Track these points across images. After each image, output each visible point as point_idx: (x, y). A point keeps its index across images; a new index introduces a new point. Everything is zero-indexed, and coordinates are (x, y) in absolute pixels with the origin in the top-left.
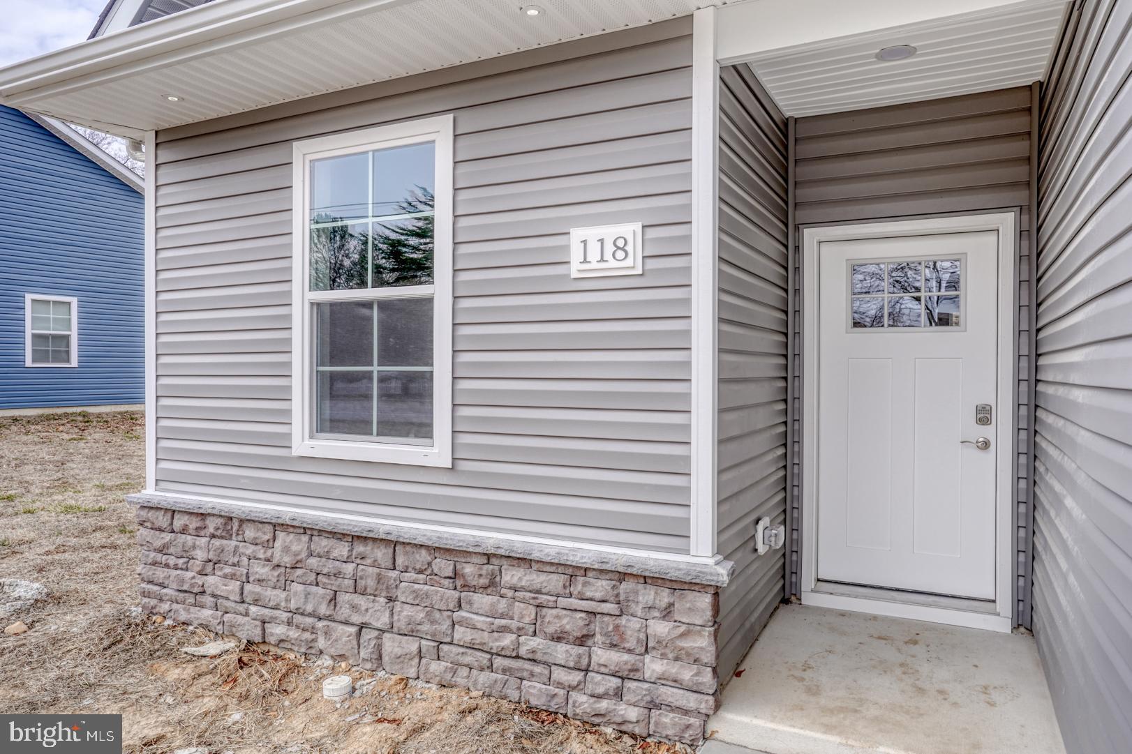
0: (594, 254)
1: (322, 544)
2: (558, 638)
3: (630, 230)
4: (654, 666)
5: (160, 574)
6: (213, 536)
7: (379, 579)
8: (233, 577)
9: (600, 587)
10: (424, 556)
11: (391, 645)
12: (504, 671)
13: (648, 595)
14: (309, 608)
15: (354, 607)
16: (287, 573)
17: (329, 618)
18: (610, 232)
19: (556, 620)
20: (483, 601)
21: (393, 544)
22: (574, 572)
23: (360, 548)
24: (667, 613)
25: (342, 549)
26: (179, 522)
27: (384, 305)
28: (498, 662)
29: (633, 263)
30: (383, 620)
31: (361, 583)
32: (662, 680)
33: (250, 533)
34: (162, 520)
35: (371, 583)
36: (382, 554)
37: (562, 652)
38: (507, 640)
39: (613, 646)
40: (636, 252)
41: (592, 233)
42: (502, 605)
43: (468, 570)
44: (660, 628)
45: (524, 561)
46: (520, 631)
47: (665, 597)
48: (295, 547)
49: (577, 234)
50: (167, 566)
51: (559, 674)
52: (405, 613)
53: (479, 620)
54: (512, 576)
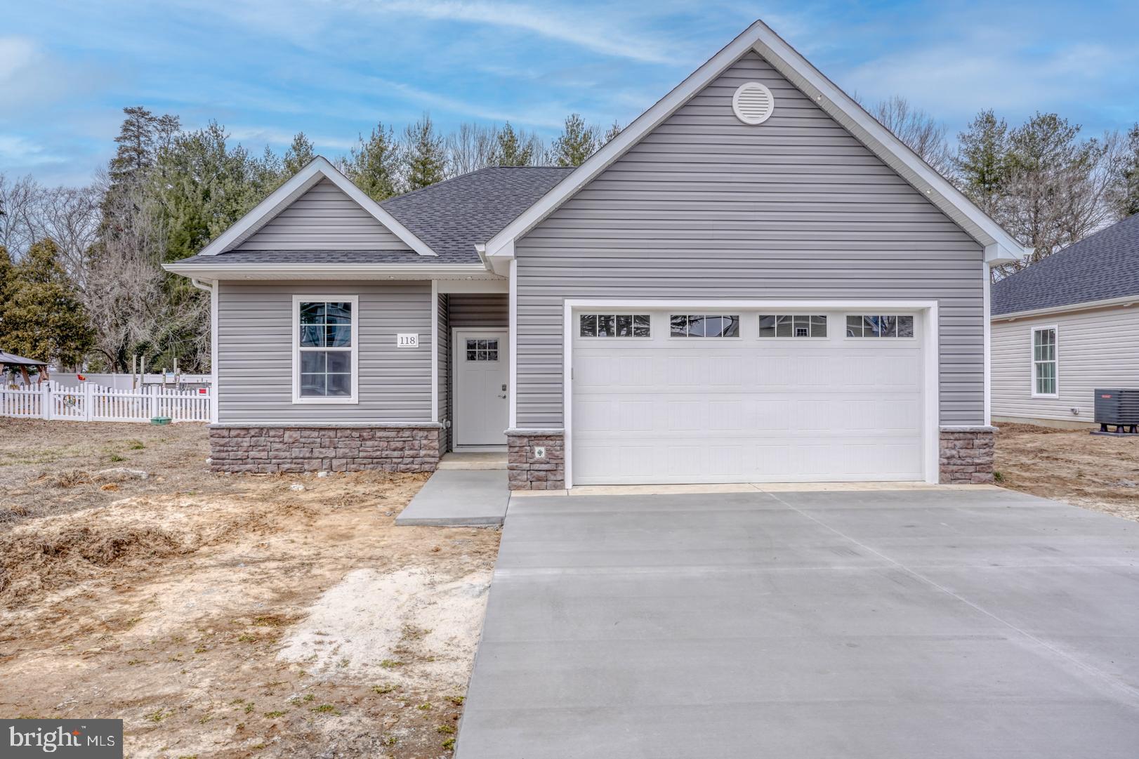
0: (405, 341)
1: (307, 433)
2: (394, 450)
3: (415, 335)
4: (423, 453)
5: (224, 455)
6: (253, 436)
7: (331, 442)
8: (264, 450)
9: (407, 433)
10: (349, 432)
11: (335, 463)
12: (377, 463)
13: (421, 434)
14: (301, 456)
15: (320, 452)
16: (290, 446)
17: (309, 458)
18: (410, 335)
19: (393, 445)
20: (369, 443)
21: (336, 429)
22: (399, 429)
23: (322, 433)
24: (426, 438)
25: (315, 434)
26: (233, 433)
27: (329, 353)
28: (375, 460)
29: (416, 345)
30: (333, 454)
31: (323, 444)
32: (425, 456)
33: (272, 433)
34: (225, 433)
35: (327, 444)
36: (332, 434)
37: (396, 454)
38: (378, 453)
39: (411, 449)
40: (417, 341)
41: (404, 335)
42: (376, 443)
43: (365, 434)
44: (424, 442)
45: (384, 429)
46: (382, 450)
47: (426, 433)
48: (294, 436)
49: (399, 336)
50: (227, 451)
51: (394, 460)
52: (340, 452)
53: (369, 449)
54: (379, 434)
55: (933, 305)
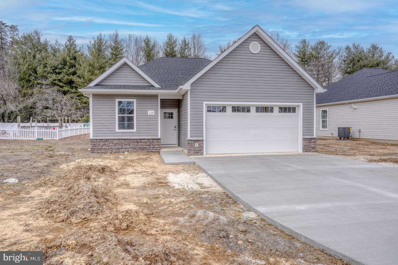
0: (150, 113)
1: (121, 141)
2: (147, 146)
3: (154, 111)
4: (156, 146)
5: (95, 148)
6: (104, 142)
7: (128, 143)
8: (107, 146)
9: (151, 141)
10: (133, 140)
11: (129, 150)
12: (142, 149)
13: (155, 141)
14: (119, 148)
15: (125, 147)
16: (116, 144)
17: (121, 148)
18: (152, 111)
19: (147, 144)
20: (140, 144)
21: (129, 139)
22: (149, 139)
23: (125, 141)
24: (157, 142)
25: (123, 141)
26: (98, 141)
27: (127, 116)
28: (141, 149)
29: (154, 114)
30: (129, 147)
31: (126, 144)
32: (157, 147)
33: (110, 141)
34: (95, 141)
35: (127, 144)
36: (128, 141)
37: (148, 147)
38: (143, 147)
39: (152, 145)
40: (154, 113)
41: (150, 111)
42: (142, 144)
43: (138, 141)
44: (157, 143)
45: (144, 139)
46: (144, 146)
47: (157, 140)
48: (117, 141)
49: (149, 111)
50: (96, 146)
51: (147, 149)
52: (131, 146)
53: (140, 145)
54: (143, 141)
55: (301, 104)
